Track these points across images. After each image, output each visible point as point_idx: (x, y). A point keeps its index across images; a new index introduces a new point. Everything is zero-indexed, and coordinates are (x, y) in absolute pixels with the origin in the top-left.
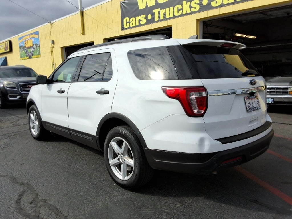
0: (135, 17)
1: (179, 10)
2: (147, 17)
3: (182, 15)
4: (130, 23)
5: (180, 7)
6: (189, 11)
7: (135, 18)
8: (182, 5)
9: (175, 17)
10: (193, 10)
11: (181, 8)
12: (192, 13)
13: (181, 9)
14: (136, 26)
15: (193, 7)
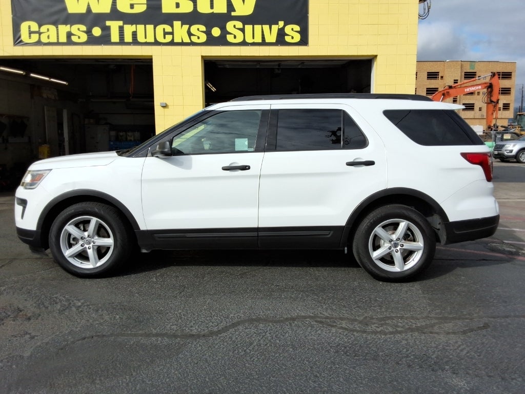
0: (55, 23)
1: (165, 34)
2: (91, 32)
3: (172, 43)
4: (42, 35)
5: (168, 29)
6: (187, 40)
7: (57, 27)
8: (172, 26)
9: (156, 43)
10: (194, 39)
11: (171, 31)
12: (192, 44)
13: (172, 33)
14: (58, 44)
15: (194, 35)
